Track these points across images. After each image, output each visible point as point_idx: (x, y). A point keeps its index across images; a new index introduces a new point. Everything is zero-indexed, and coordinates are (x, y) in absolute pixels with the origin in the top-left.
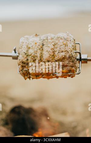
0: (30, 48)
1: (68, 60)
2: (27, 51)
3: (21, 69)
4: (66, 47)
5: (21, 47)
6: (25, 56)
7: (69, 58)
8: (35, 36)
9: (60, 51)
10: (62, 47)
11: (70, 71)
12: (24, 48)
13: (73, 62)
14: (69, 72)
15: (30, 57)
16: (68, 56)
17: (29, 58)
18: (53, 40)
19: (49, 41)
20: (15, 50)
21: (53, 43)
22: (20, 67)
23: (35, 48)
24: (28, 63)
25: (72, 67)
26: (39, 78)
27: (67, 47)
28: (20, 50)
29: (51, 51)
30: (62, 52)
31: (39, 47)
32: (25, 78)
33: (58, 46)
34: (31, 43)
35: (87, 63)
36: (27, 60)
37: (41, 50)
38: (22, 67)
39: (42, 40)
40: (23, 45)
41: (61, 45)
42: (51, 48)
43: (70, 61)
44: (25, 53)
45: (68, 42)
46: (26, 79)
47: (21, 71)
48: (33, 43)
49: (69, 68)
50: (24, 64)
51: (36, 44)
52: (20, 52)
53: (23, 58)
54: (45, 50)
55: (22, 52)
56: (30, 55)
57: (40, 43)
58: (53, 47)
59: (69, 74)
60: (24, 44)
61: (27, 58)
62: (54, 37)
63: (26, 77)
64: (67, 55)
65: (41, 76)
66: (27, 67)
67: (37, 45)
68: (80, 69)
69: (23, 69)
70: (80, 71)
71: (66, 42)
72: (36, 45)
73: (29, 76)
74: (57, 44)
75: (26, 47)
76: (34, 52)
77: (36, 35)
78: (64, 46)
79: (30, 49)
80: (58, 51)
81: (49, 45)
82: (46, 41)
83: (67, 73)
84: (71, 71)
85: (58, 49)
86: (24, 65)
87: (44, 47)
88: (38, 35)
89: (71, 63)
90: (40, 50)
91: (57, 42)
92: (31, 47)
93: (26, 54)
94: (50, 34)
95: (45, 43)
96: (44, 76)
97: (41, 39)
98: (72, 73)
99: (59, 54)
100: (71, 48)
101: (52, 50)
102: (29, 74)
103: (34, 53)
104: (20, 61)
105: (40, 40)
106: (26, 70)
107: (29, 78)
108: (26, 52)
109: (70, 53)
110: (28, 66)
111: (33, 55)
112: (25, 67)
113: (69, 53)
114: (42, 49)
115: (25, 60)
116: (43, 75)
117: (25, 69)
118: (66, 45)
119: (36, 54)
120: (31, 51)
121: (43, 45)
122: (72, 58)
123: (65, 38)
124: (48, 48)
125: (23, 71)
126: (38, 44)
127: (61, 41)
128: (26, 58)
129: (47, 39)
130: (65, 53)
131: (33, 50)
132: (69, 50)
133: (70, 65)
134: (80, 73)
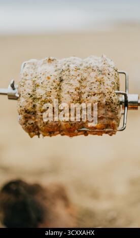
0: (38, 86)
1: (104, 108)
2: (34, 91)
3: (23, 121)
4: (102, 85)
5: (22, 84)
6: (31, 100)
7: (106, 104)
8: (47, 62)
9: (90, 94)
10: (94, 85)
11: (107, 126)
12: (29, 86)
13: (112, 111)
14: (107, 128)
15: (40, 102)
16: (104, 102)
17: (37, 104)
18: (78, 71)
19: (72, 73)
20: (13, 86)
21: (79, 78)
22: (22, 119)
23: (48, 86)
24: (35, 112)
25: (112, 119)
26: (55, 135)
27: (104, 85)
28: (22, 89)
29: (75, 93)
30: (94, 95)
31: (55, 84)
32: (30, 135)
33: (88, 84)
34: (40, 75)
35: (137, 108)
36: (34, 106)
37: (58, 89)
38: (26, 118)
39: (60, 71)
40: (26, 80)
41: (93, 83)
42: (74, 87)
43: (108, 110)
44: (29, 94)
45: (104, 76)
46: (31, 137)
47: (24, 124)
48: (44, 76)
49: (105, 121)
50: (29, 113)
51: (49, 78)
52: (21, 93)
53: (26, 104)
54: (65, 90)
55: (25, 93)
56: (39, 98)
57: (56, 76)
58: (78, 85)
59: (107, 130)
60: (27, 78)
61: (34, 103)
62: (81, 65)
63: (32, 133)
64: (103, 100)
65: (58, 132)
66: (33, 118)
67: (51, 81)
68: (125, 122)
69: (27, 121)
70: (125, 126)
71: (101, 76)
72: (49, 80)
73: (37, 132)
74: (85, 79)
75: (31, 82)
76: (46, 94)
77: (49, 59)
78: (98, 83)
79: (40, 87)
80: (87, 94)
81: (72, 82)
82: (67, 73)
83: (103, 129)
84: (110, 125)
85: (87, 89)
86: (29, 115)
87: (63, 84)
88: (53, 60)
89: (110, 114)
90: (55, 90)
91: (85, 75)
92: (41, 84)
93: (31, 96)
94: (73, 58)
95: (64, 78)
96: (64, 132)
97: (58, 68)
98: (111, 128)
99: (89, 98)
100: (109, 87)
101: (78, 91)
102: (36, 129)
103: (45, 96)
104: (21, 109)
105: (56, 71)
106: (32, 123)
107: (38, 134)
108: (31, 93)
109: (108, 96)
110: (35, 117)
111: (43, 99)
112: (30, 118)
113: (106, 97)
114: (60, 89)
115: (29, 108)
116: (62, 131)
117: (31, 121)
118: (101, 82)
119: (48, 98)
120: (40, 92)
121: (61, 81)
122: (111, 104)
123: (100, 69)
124: (70, 87)
125: (27, 124)
126: (52, 78)
127: (93, 74)
128: (32, 103)
129: (68, 70)
130: (99, 96)
131: (44, 90)
132: (106, 91)
133: (108, 116)
134: (124, 129)
